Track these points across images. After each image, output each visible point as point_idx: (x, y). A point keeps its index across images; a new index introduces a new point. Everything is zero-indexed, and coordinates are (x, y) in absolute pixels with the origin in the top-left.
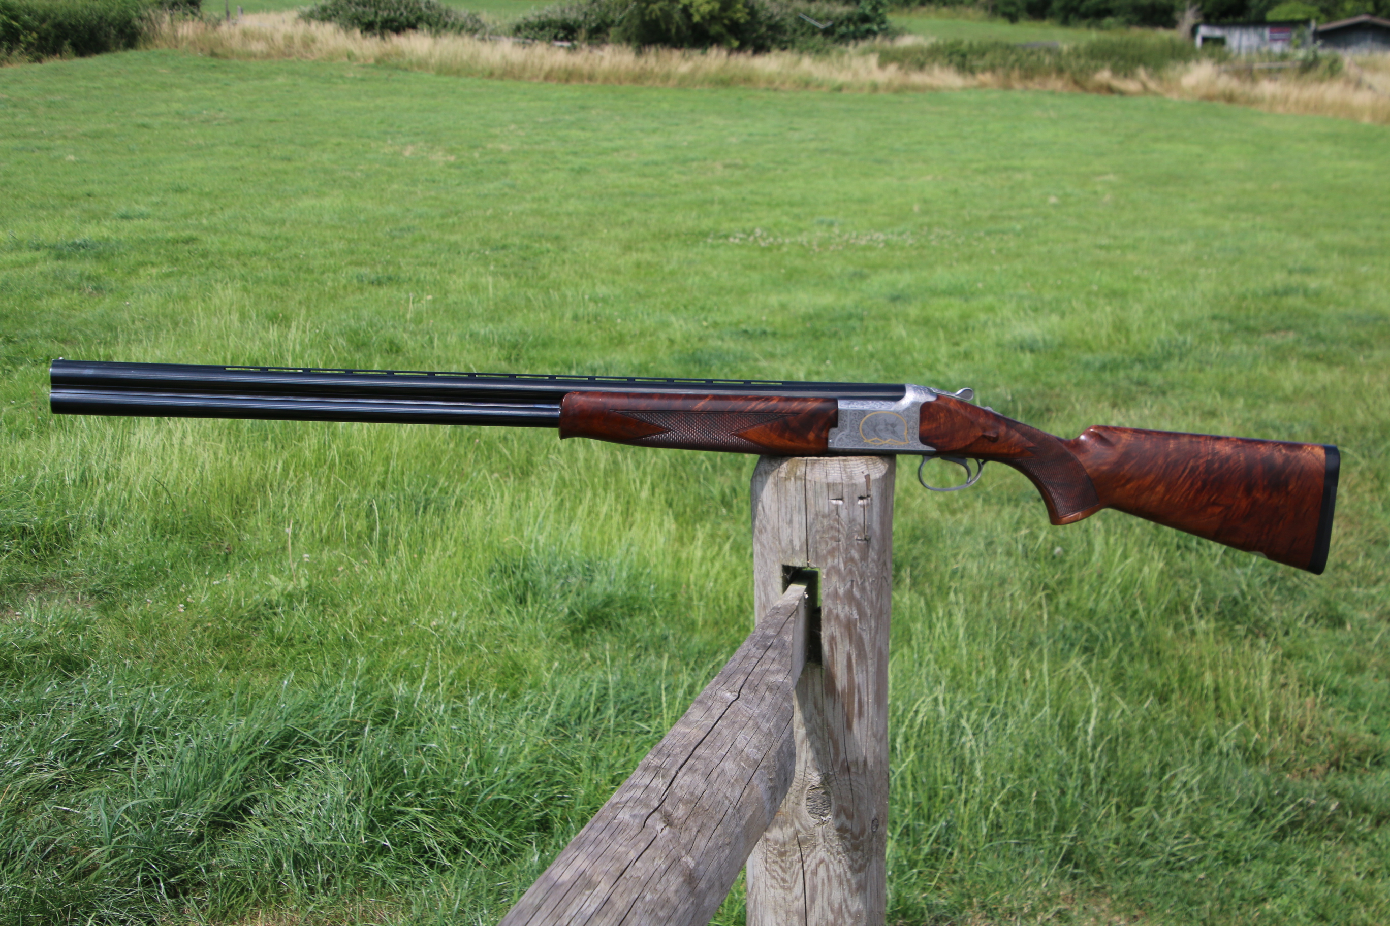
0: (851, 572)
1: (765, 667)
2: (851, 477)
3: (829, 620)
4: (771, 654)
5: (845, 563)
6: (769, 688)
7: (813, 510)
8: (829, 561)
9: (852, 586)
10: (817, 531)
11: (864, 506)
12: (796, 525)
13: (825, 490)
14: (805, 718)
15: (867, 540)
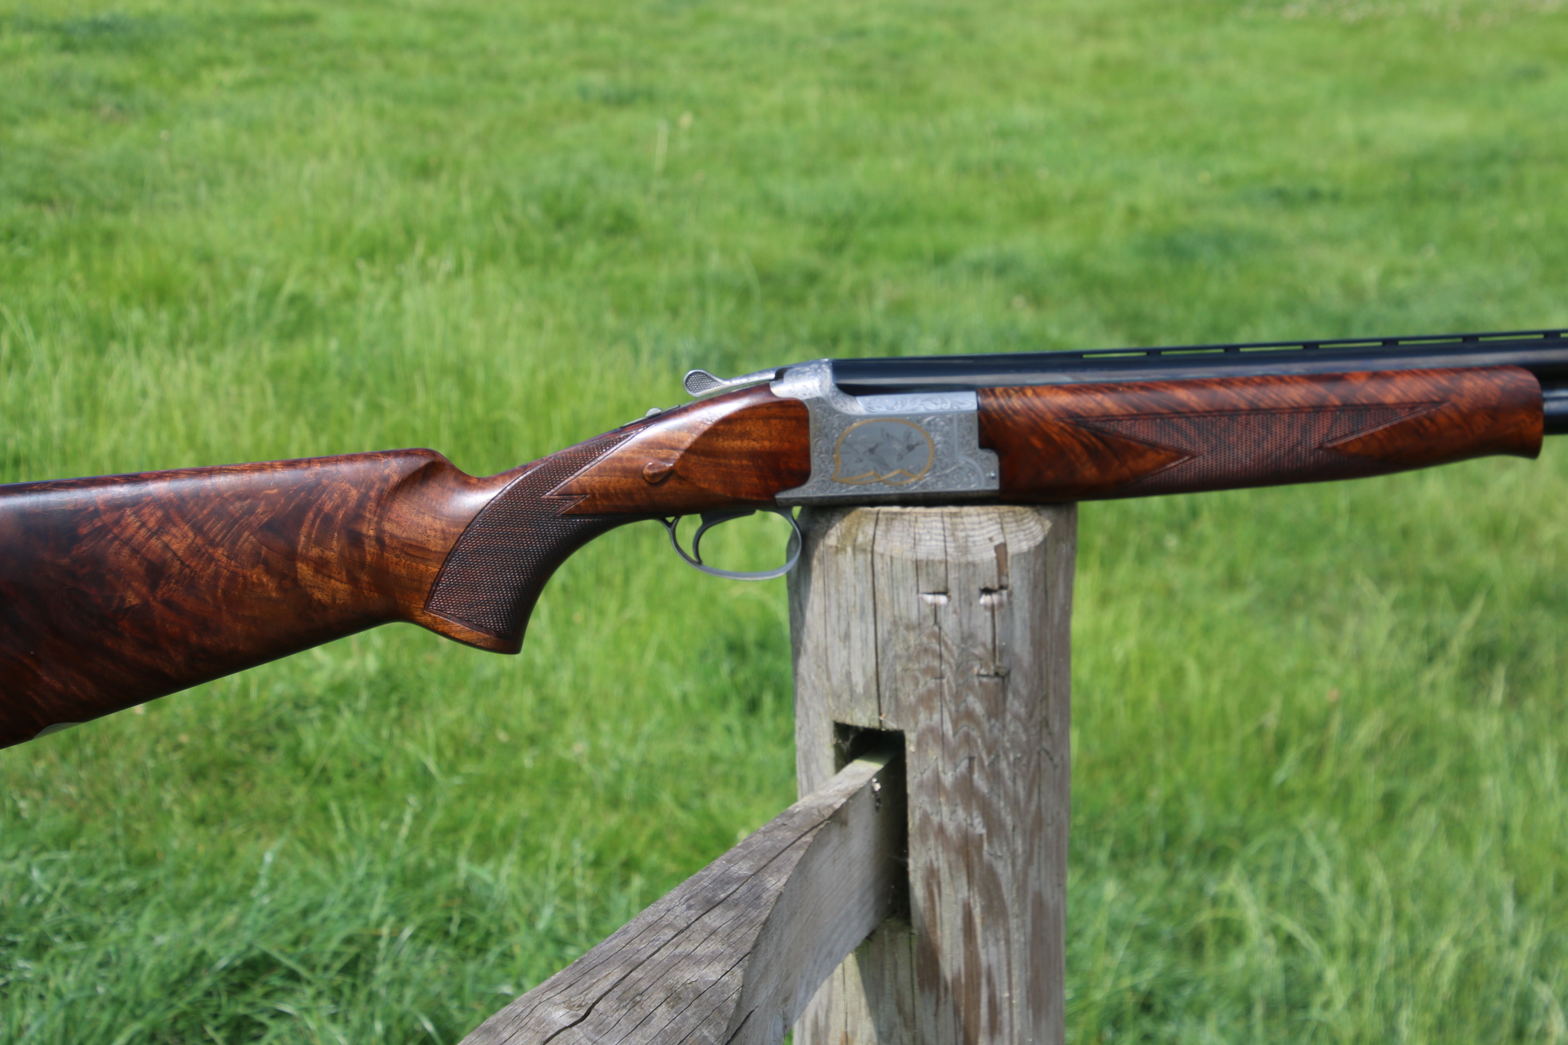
0: (968, 739)
1: (685, 948)
2: (965, 550)
3: (924, 836)
4: (714, 919)
5: (955, 723)
6: (673, 997)
7: (888, 614)
8: (923, 716)
9: (970, 768)
10: (897, 657)
11: (992, 608)
12: (856, 644)
13: (911, 573)
14: (880, 1033)
15: (1002, 677)
